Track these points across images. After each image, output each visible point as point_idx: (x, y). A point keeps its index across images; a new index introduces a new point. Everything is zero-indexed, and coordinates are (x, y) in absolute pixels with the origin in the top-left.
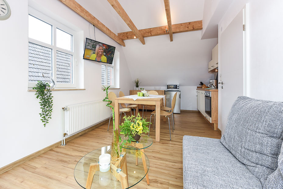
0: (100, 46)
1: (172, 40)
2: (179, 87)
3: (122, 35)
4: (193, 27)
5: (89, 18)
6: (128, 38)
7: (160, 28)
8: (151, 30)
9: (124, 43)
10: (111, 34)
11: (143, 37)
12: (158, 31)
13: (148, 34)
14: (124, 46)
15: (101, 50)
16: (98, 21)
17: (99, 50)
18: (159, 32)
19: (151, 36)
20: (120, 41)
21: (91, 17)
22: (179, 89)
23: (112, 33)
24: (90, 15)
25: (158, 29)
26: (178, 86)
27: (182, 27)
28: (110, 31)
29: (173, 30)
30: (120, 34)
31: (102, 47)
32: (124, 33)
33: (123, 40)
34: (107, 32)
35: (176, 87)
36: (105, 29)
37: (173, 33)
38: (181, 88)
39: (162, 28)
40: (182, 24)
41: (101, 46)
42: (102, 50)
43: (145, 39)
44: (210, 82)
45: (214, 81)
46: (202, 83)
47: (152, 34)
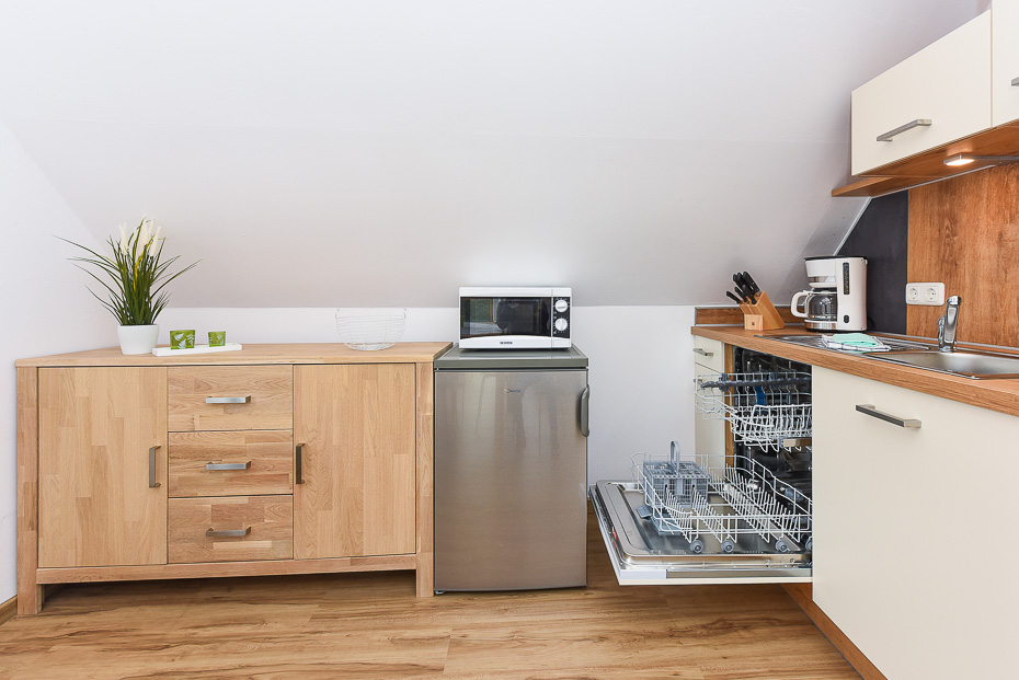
2: (566, 315)
26: (561, 306)
38: (584, 328)
44: (815, 279)
45: (857, 265)
46: (746, 286)
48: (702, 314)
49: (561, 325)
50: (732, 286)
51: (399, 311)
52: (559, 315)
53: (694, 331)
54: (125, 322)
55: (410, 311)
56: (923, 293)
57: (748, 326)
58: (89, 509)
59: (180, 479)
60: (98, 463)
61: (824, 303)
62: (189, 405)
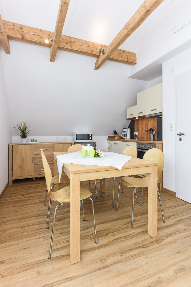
2: (91, 137)
4: (127, 58)
6: (24, 39)
8: (72, 40)
26: (90, 135)
38: (94, 139)
44: (124, 131)
45: (129, 129)
46: (115, 132)
47: (74, 48)
48: (109, 137)
49: (90, 138)
50: (113, 133)
51: (65, 137)
52: (90, 137)
53: (108, 140)
54: (22, 138)
55: (66, 137)
56: (136, 133)
57: (116, 139)
58: (21, 167)
59: (36, 162)
60: (23, 160)
61: (125, 135)
62: (38, 150)
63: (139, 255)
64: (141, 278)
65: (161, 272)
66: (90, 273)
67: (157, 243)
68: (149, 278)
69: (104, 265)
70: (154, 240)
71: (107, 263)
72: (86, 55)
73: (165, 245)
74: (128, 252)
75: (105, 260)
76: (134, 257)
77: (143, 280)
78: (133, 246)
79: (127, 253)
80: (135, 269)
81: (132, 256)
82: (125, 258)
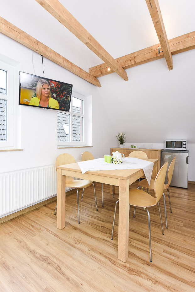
0: (43, 83)
1: (171, 67)
2: (185, 144)
3: (94, 70)
5: (27, 42)
6: (102, 74)
7: (150, 49)
8: (136, 55)
9: (98, 81)
10: (73, 67)
11: (124, 68)
12: (146, 56)
13: (129, 62)
14: (100, 86)
15: (46, 90)
16: (46, 48)
17: (43, 90)
18: (148, 56)
19: (136, 64)
20: (91, 78)
21: (31, 40)
22: (185, 148)
23: (76, 66)
24: (28, 37)
25: (146, 51)
26: (184, 143)
27: (188, 39)
28: (71, 63)
29: (172, 49)
30: (91, 69)
31: (47, 85)
32: (97, 67)
33: (96, 77)
34: (66, 64)
35: (181, 144)
36: (60, 60)
37: (173, 54)
38: (189, 147)
39: (153, 48)
40: (190, 35)
41: (46, 83)
42: (48, 89)
43: (127, 71)
47: (137, 61)
49: (184, 146)
63: (99, 261)
64: (73, 270)
65: (89, 284)
66: (64, 241)
67: (128, 271)
68: (77, 276)
69: (74, 244)
70: (130, 267)
71: (76, 245)
72: (153, 60)
73: (132, 280)
74: (97, 253)
75: (79, 243)
76: (93, 259)
77: (73, 273)
78: (106, 254)
79: (95, 252)
80: (81, 263)
81: (93, 257)
82: (88, 253)
